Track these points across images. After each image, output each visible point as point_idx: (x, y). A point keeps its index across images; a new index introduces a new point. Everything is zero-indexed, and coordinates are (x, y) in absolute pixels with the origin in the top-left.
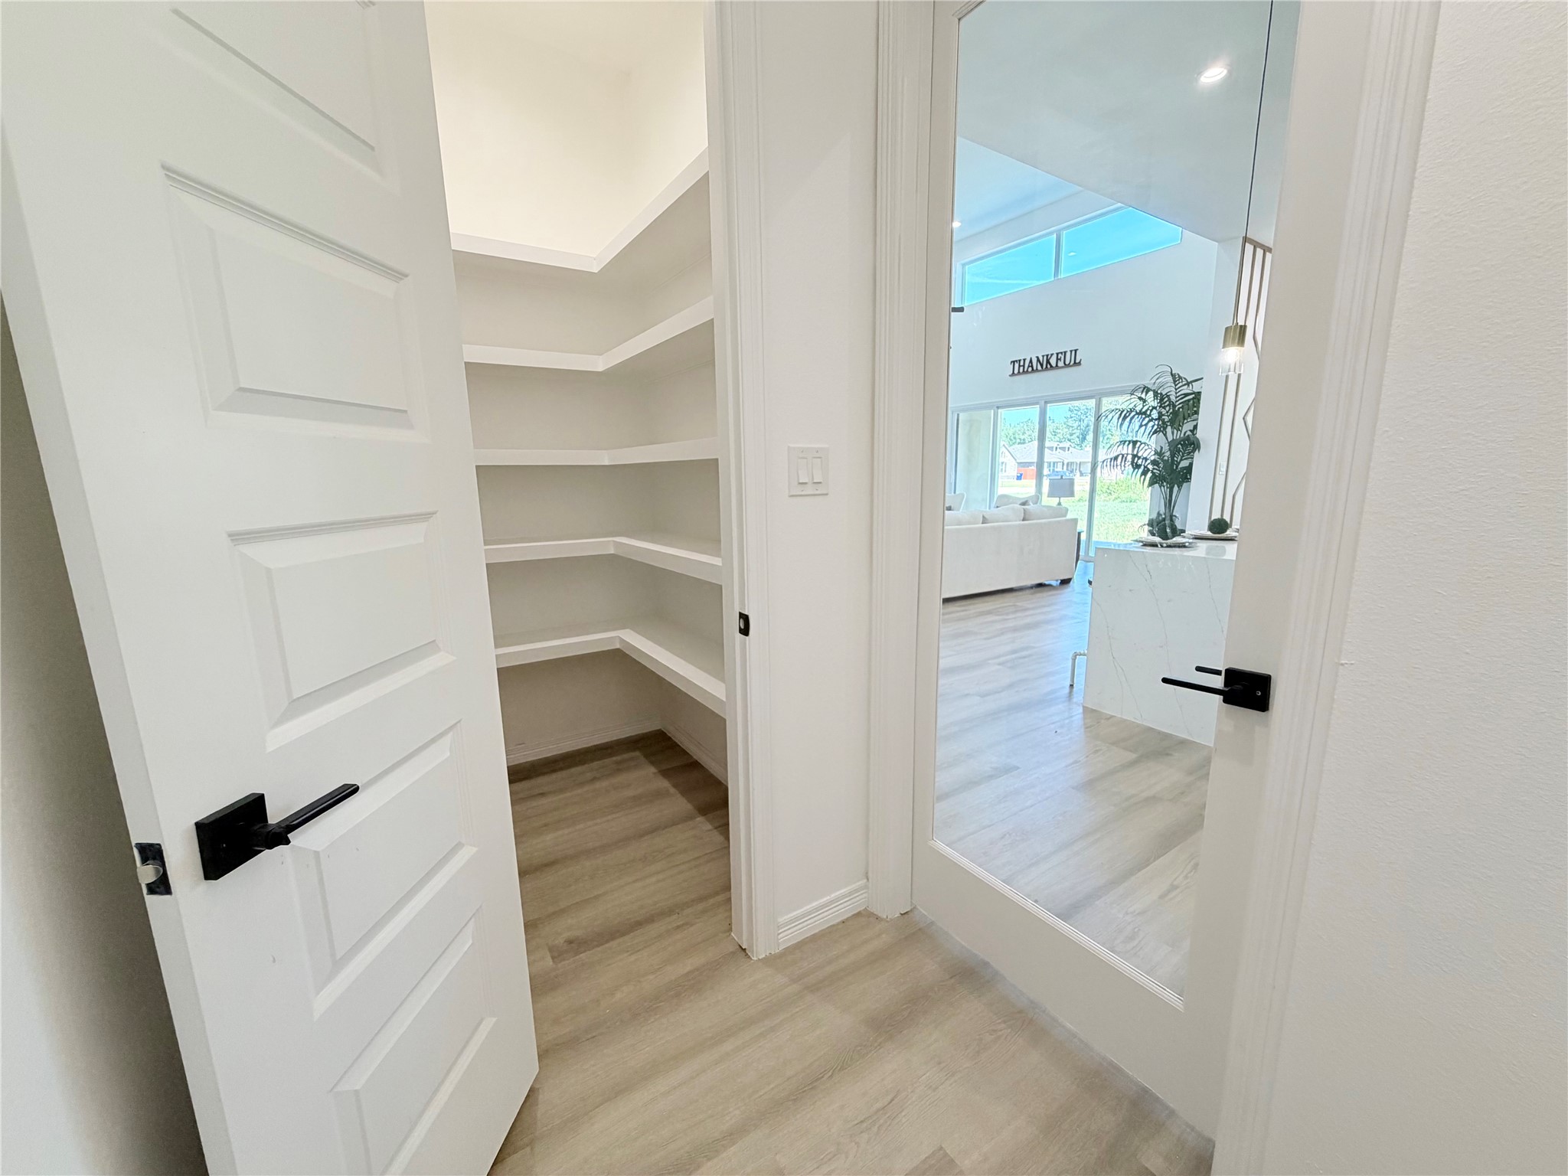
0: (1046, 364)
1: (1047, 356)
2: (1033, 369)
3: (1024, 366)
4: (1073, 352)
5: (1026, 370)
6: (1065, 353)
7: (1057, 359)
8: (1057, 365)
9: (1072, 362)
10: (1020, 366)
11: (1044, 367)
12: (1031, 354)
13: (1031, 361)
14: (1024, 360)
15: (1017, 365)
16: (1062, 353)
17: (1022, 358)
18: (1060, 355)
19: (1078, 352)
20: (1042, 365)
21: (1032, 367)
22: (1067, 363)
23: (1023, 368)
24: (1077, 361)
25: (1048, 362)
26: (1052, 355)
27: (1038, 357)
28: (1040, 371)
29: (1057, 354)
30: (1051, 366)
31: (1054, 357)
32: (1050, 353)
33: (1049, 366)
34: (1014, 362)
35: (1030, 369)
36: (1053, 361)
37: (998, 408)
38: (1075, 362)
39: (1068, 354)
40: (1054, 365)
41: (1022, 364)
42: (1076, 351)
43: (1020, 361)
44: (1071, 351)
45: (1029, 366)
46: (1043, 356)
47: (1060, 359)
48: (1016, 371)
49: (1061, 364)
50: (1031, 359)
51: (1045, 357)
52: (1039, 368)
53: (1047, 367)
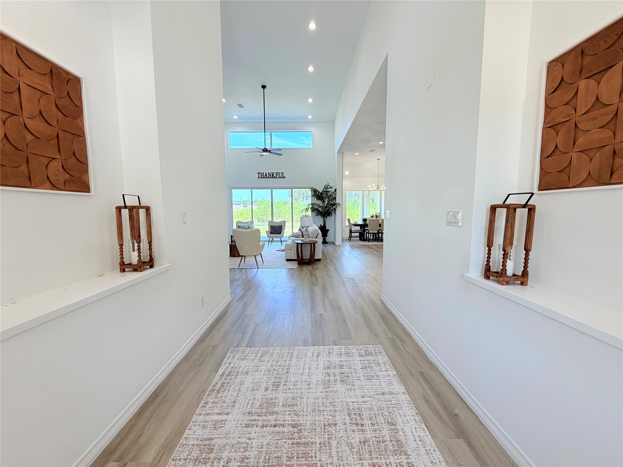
1: (272, 173)
2: (267, 177)
3: (263, 175)
5: (264, 177)
6: (279, 173)
7: (276, 175)
8: (276, 177)
9: (282, 177)
10: (261, 175)
11: (272, 176)
12: (266, 171)
13: (266, 174)
14: (263, 173)
15: (260, 175)
17: (262, 172)
18: (277, 174)
20: (271, 176)
21: (267, 176)
22: (280, 176)
23: (262, 176)
24: (284, 176)
25: (273, 175)
26: (274, 173)
27: (268, 173)
28: (270, 178)
29: (276, 173)
30: (274, 177)
33: (273, 177)
34: (259, 173)
35: (266, 177)
36: (275, 175)
37: (252, 188)
38: (283, 177)
39: (280, 174)
40: (275, 176)
41: (262, 174)
42: (283, 173)
43: (261, 173)
44: (281, 173)
45: (265, 176)
46: (271, 173)
47: (277, 175)
48: (260, 176)
49: (278, 176)
50: (266, 173)
51: (272, 174)
52: (269, 176)
53: (272, 177)
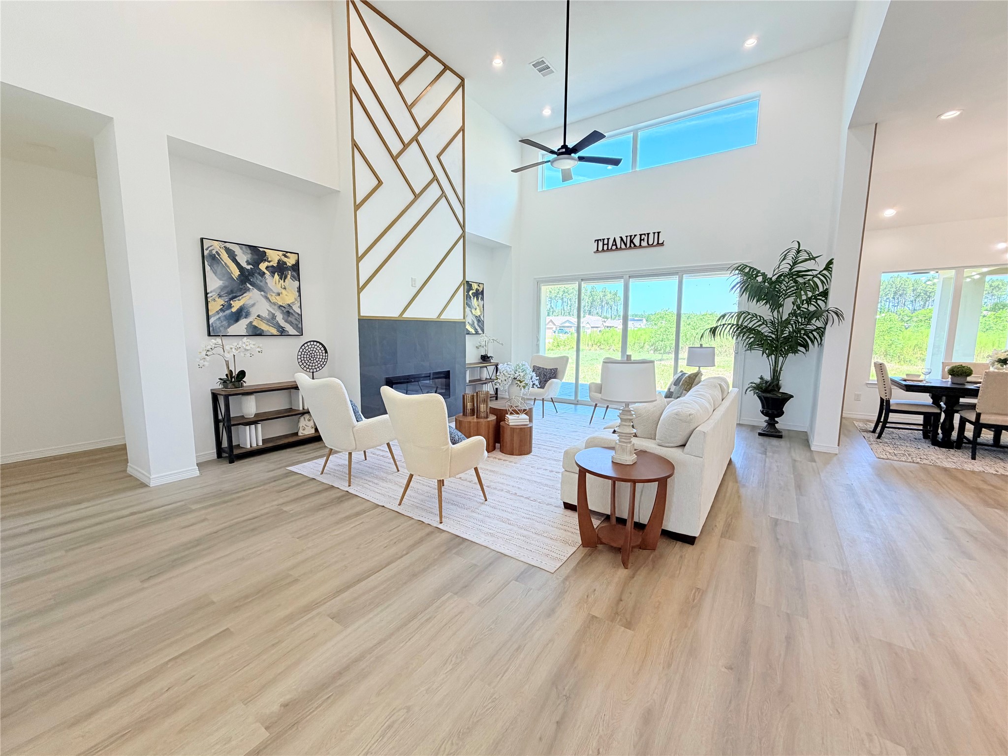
0: (630, 243)
1: (631, 236)
2: (617, 248)
3: (608, 244)
4: (656, 234)
5: (610, 248)
6: (648, 234)
7: (641, 240)
8: (640, 245)
9: (656, 243)
10: (604, 245)
11: (628, 245)
12: (615, 233)
13: (615, 240)
14: (608, 239)
15: (601, 244)
16: (645, 234)
17: (606, 238)
18: (643, 237)
20: (626, 245)
21: (616, 245)
22: (651, 243)
23: (605, 246)
24: (660, 242)
25: (631, 241)
26: (635, 236)
27: (621, 237)
28: (624, 249)
29: (641, 235)
30: (635, 246)
31: (638, 238)
32: (633, 234)
33: (632, 245)
34: (598, 240)
35: (614, 247)
36: (637, 241)
37: (582, 280)
38: (658, 243)
39: (651, 236)
40: (637, 244)
41: (606, 242)
42: (659, 233)
43: (604, 240)
44: (654, 233)
45: (613, 245)
46: (627, 237)
47: (643, 240)
48: (600, 248)
49: (644, 244)
50: (615, 238)
51: (629, 238)
52: (623, 246)
53: (630, 246)
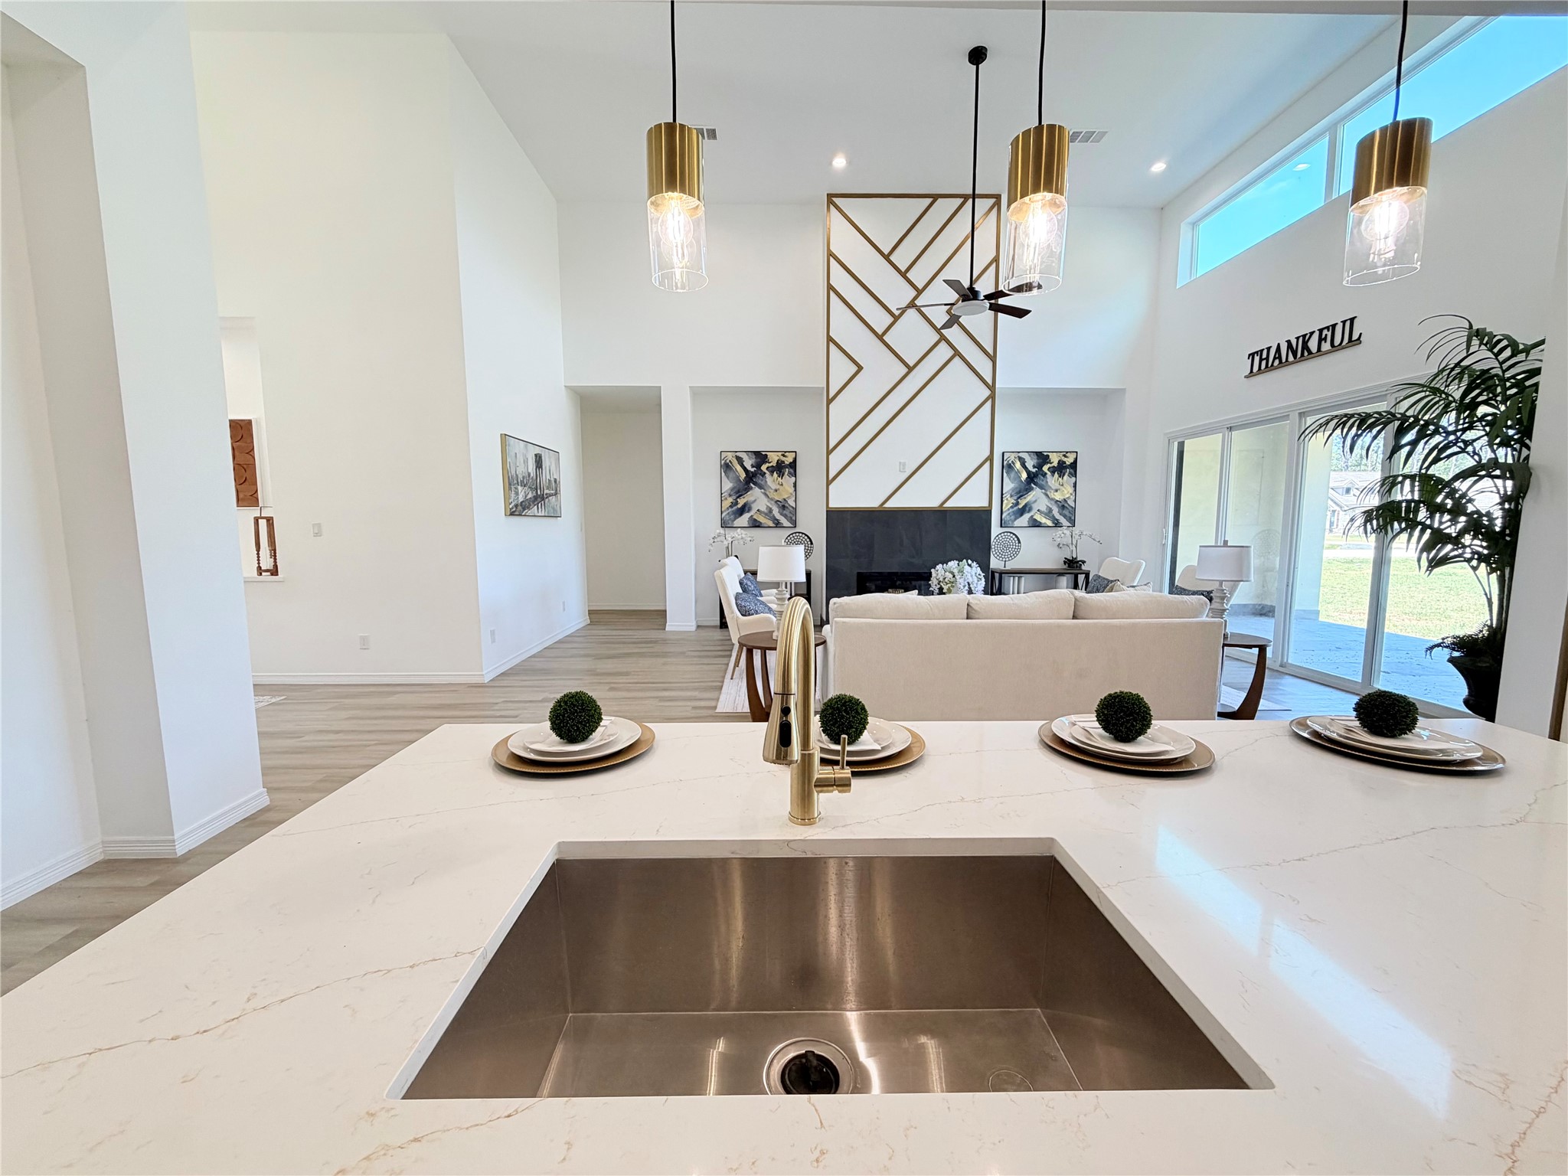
0: (1300, 350)
1: (1304, 336)
2: (1282, 362)
3: (1267, 358)
4: (1348, 324)
5: (1270, 364)
6: (1334, 326)
7: (1321, 339)
8: (1319, 350)
9: (1346, 340)
10: (1261, 360)
11: (1299, 354)
12: (1279, 337)
13: (1278, 350)
14: (1269, 349)
15: (1257, 359)
16: (1327, 328)
17: (1263, 347)
18: (1325, 332)
19: (1355, 321)
20: (1295, 356)
21: (1280, 358)
22: (1338, 341)
23: (1266, 362)
24: (1354, 337)
25: (1305, 346)
26: (1312, 333)
27: (1289, 342)
28: (1292, 363)
29: (1321, 331)
30: (1310, 352)
31: (1316, 337)
32: (1308, 331)
33: (1306, 354)
34: (1254, 353)
35: (1277, 362)
36: (1313, 345)
37: (1230, 429)
38: (1350, 340)
39: (1339, 329)
40: (1314, 348)
41: (1264, 356)
42: (1352, 320)
43: (1260, 351)
44: (1344, 322)
45: (1275, 358)
46: (1298, 338)
47: (1325, 339)
48: (1254, 369)
49: (1326, 346)
50: (1279, 344)
51: (1301, 339)
52: (1291, 358)
53: (1302, 354)
